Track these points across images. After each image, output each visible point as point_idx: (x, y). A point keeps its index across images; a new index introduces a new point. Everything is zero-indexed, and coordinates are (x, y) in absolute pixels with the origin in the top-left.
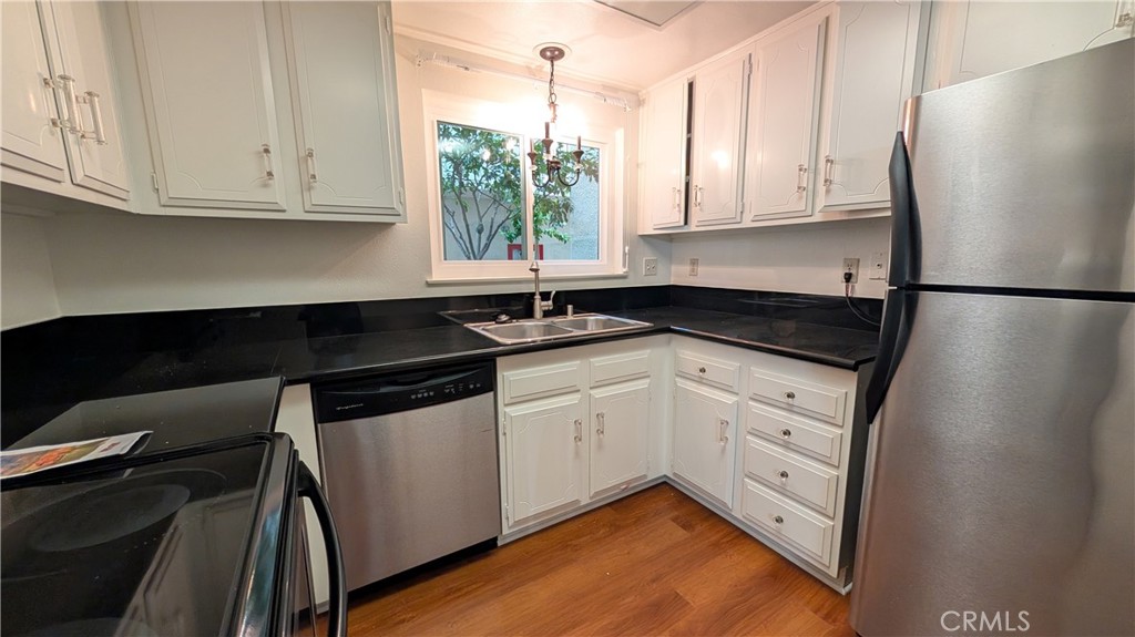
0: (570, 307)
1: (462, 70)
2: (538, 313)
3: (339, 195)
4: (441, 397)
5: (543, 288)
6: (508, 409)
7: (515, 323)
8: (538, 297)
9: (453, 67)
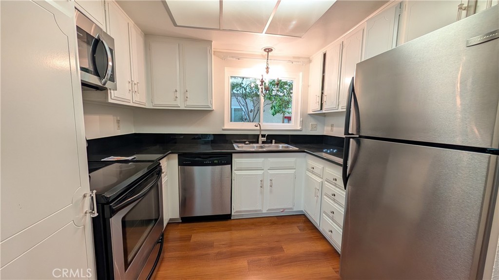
0: (274, 141)
1: (237, 60)
2: (260, 142)
3: (194, 102)
4: (213, 164)
5: (263, 133)
6: (235, 172)
7: (251, 145)
8: (260, 136)
9: (235, 59)
